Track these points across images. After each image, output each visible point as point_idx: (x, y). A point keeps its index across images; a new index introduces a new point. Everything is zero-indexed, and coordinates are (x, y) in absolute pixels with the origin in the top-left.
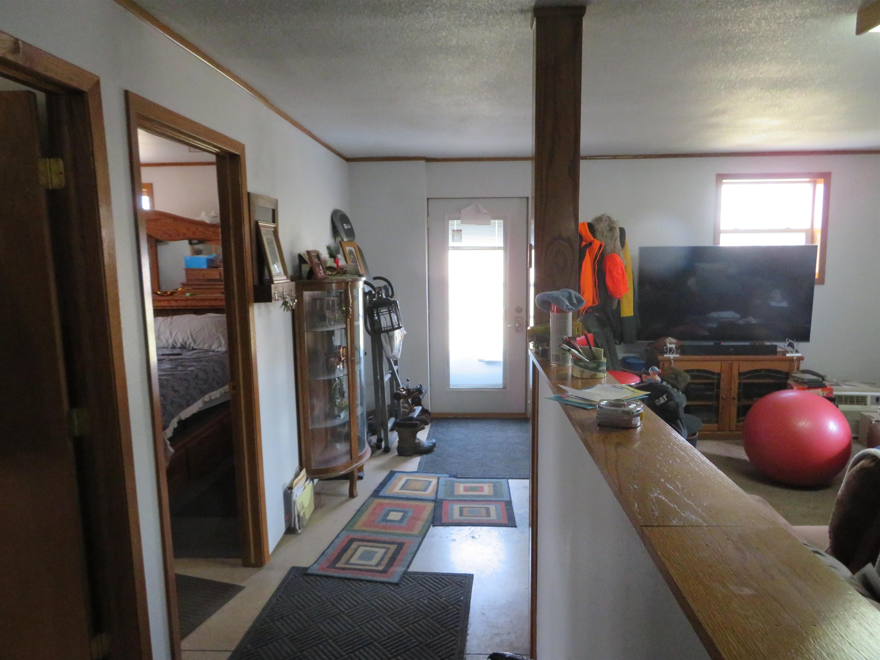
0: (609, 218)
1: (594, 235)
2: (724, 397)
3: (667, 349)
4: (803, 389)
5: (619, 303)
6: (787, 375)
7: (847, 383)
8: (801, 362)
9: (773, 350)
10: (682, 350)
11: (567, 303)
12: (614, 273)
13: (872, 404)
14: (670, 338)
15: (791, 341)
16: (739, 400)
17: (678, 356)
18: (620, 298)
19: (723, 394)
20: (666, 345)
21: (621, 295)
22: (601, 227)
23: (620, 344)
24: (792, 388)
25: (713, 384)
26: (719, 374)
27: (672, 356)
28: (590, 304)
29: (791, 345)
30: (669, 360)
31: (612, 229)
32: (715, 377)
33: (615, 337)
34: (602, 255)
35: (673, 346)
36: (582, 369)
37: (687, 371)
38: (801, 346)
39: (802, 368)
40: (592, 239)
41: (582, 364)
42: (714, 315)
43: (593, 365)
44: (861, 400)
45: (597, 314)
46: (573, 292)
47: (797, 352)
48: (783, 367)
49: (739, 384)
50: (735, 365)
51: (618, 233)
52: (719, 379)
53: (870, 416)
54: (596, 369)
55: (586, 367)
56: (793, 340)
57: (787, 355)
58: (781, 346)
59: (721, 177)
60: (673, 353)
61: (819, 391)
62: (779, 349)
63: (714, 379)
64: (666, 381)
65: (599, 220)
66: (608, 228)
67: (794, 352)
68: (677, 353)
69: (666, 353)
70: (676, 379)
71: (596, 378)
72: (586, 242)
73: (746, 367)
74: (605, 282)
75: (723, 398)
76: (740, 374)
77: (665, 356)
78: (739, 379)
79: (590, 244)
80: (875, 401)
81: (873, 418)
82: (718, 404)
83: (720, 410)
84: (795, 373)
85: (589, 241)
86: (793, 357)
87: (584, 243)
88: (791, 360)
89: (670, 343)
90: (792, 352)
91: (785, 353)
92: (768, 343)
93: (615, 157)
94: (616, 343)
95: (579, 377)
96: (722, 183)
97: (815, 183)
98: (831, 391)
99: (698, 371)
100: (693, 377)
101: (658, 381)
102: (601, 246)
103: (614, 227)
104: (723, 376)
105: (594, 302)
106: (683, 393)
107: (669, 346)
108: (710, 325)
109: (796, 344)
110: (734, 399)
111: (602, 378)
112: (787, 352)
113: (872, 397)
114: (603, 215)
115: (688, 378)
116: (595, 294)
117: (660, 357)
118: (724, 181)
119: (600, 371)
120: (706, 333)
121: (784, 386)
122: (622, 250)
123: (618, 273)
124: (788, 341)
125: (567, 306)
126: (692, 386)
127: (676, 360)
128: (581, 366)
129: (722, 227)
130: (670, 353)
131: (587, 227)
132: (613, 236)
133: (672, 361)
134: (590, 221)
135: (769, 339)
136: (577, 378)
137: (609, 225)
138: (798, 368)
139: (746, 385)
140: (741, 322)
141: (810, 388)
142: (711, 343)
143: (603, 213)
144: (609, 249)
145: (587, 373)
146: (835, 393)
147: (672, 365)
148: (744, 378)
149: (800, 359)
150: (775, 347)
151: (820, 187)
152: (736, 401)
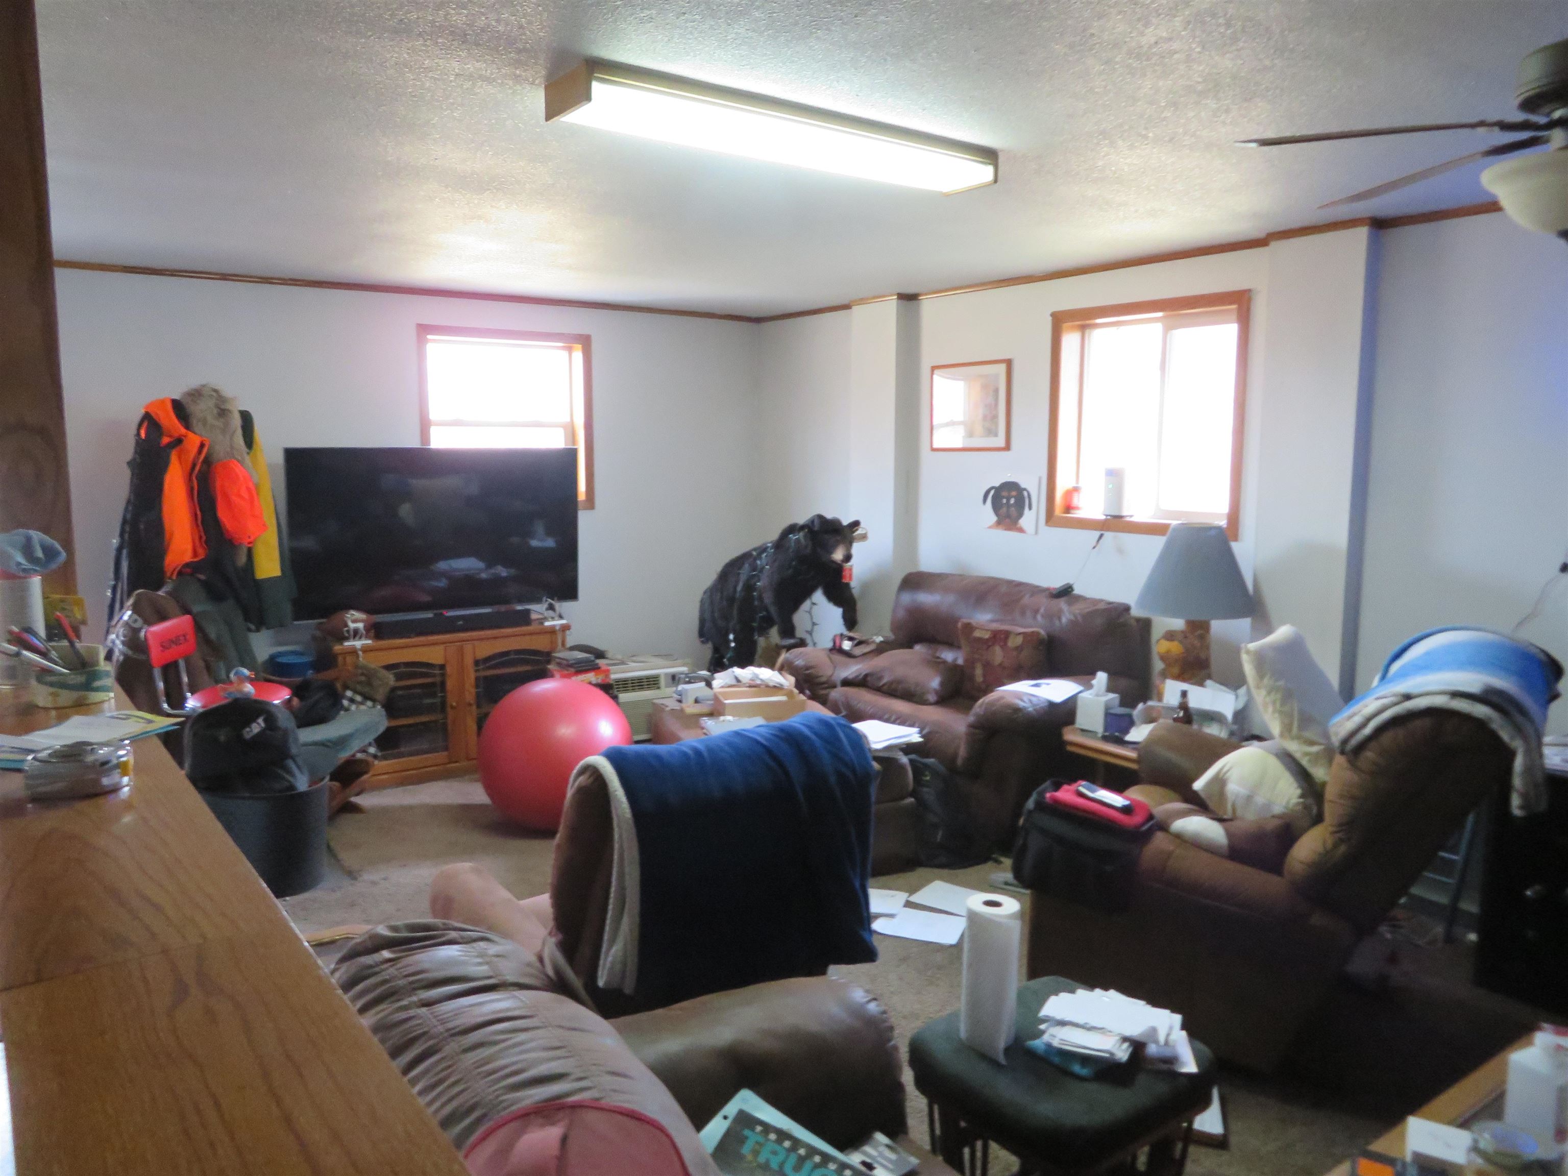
0: (216, 391)
1: (188, 427)
2: (454, 704)
3: (348, 631)
4: (568, 676)
5: (250, 552)
6: (547, 657)
7: (634, 658)
8: (568, 632)
9: (524, 618)
10: (377, 631)
11: (20, 558)
12: (234, 498)
13: (666, 687)
14: (353, 612)
15: (550, 600)
16: (478, 706)
17: (369, 642)
18: (250, 543)
19: (452, 701)
20: (346, 625)
21: (249, 537)
22: (201, 409)
23: (258, 630)
24: (552, 676)
25: (433, 685)
26: (442, 667)
27: (358, 644)
28: (188, 557)
29: (551, 608)
30: (353, 652)
31: (223, 413)
32: (437, 672)
33: (247, 619)
34: (207, 462)
35: (360, 625)
36: (51, 690)
37: (389, 667)
38: (565, 607)
39: (570, 642)
40: (183, 431)
41: (53, 679)
42: (442, 565)
43: (80, 679)
44: (651, 682)
45: (202, 577)
46: (36, 536)
47: (561, 617)
48: (540, 644)
49: (477, 679)
50: (468, 648)
51: (237, 421)
52: (443, 675)
53: (663, 704)
54: (88, 686)
55: (64, 686)
56: (553, 600)
57: (547, 624)
58: (537, 609)
59: (424, 329)
60: (360, 638)
61: (591, 677)
62: (534, 616)
63: (434, 676)
64: (351, 690)
65: (196, 394)
66: (215, 411)
67: (556, 618)
68: (367, 637)
69: (347, 639)
70: (369, 684)
71: (88, 705)
72: (170, 436)
73: (486, 649)
74: (215, 514)
75: (452, 707)
76: (477, 663)
77: (346, 644)
78: (476, 671)
79: (179, 441)
80: (670, 681)
81: (667, 706)
82: (446, 718)
83: (450, 728)
84: (559, 652)
85: (176, 435)
86: (554, 626)
87: (165, 440)
88: (552, 631)
89: (354, 621)
90: (553, 618)
91: (541, 621)
92: (519, 608)
93: (224, 277)
94: (250, 630)
95: (49, 705)
96: (427, 341)
97: (570, 350)
98: (607, 672)
99: (408, 664)
100: (399, 677)
101: (249, 693)
102: (202, 445)
103: (228, 410)
104: (449, 669)
105: (195, 554)
106: (383, 706)
107: (352, 625)
108: (435, 584)
109: (557, 605)
110: (470, 705)
111: (103, 702)
112: (546, 619)
113: (666, 674)
114: (204, 386)
115: (390, 679)
116: (197, 538)
117: (337, 648)
118: (429, 337)
119: (97, 689)
120: (426, 598)
121: (542, 674)
122: (248, 453)
123: (239, 496)
124: (546, 601)
125: (19, 564)
126: (400, 693)
127: (366, 650)
128: (51, 684)
129: (433, 415)
130: (355, 636)
131: (169, 406)
132: (227, 425)
133: (360, 653)
134: (176, 396)
135: (521, 601)
136: (46, 709)
137: (217, 406)
138: (563, 644)
139: (486, 678)
140: (484, 576)
141: (579, 672)
142: (429, 615)
143: (204, 382)
144: (220, 451)
145: (67, 697)
146: (614, 676)
147: (361, 659)
148: (484, 669)
149: (565, 628)
150: (528, 612)
151: (578, 356)
152: (474, 707)
